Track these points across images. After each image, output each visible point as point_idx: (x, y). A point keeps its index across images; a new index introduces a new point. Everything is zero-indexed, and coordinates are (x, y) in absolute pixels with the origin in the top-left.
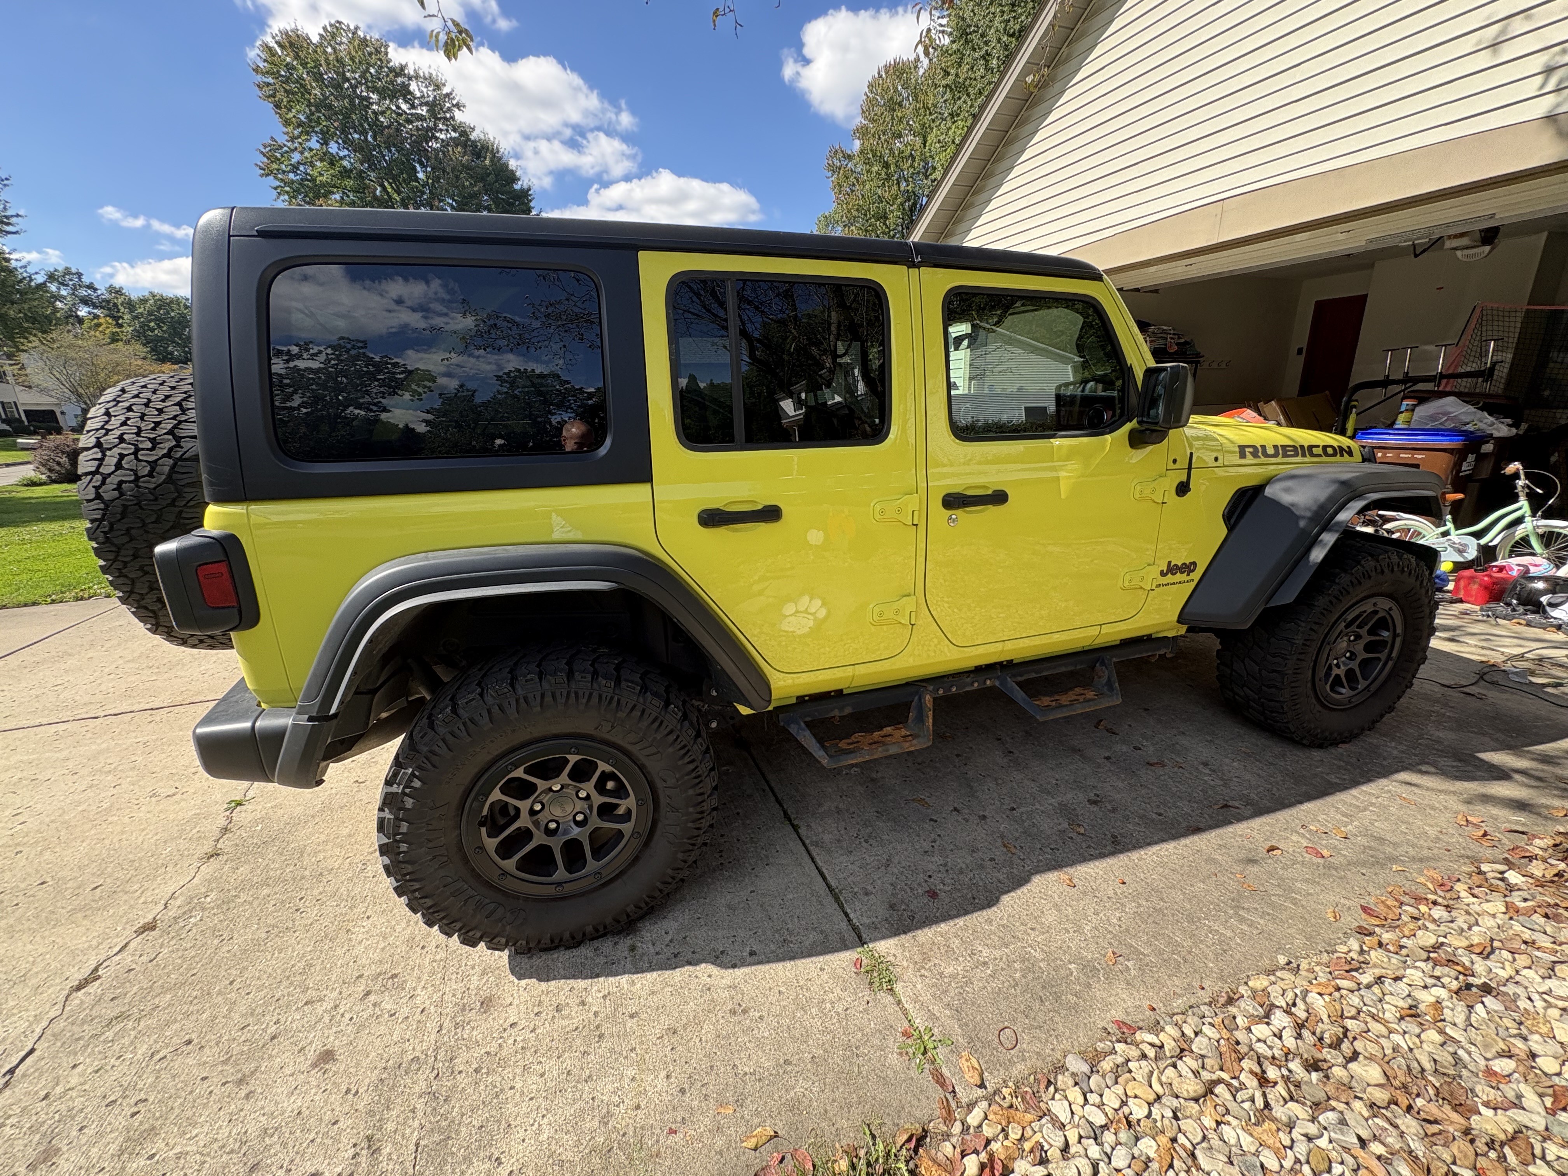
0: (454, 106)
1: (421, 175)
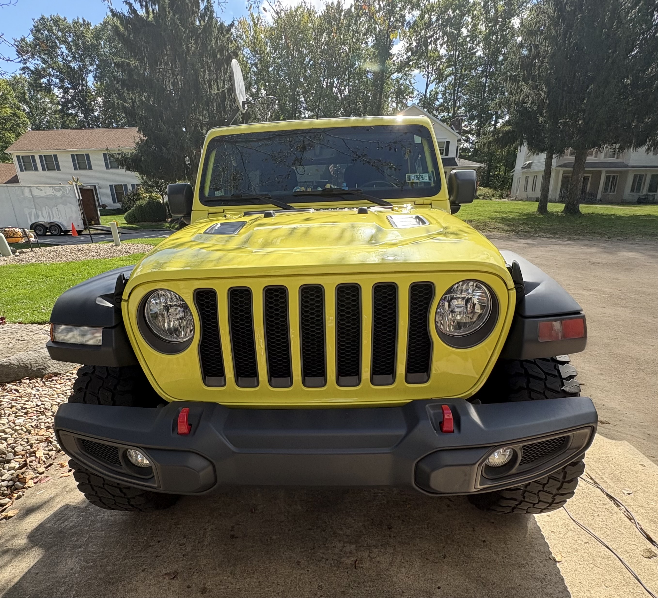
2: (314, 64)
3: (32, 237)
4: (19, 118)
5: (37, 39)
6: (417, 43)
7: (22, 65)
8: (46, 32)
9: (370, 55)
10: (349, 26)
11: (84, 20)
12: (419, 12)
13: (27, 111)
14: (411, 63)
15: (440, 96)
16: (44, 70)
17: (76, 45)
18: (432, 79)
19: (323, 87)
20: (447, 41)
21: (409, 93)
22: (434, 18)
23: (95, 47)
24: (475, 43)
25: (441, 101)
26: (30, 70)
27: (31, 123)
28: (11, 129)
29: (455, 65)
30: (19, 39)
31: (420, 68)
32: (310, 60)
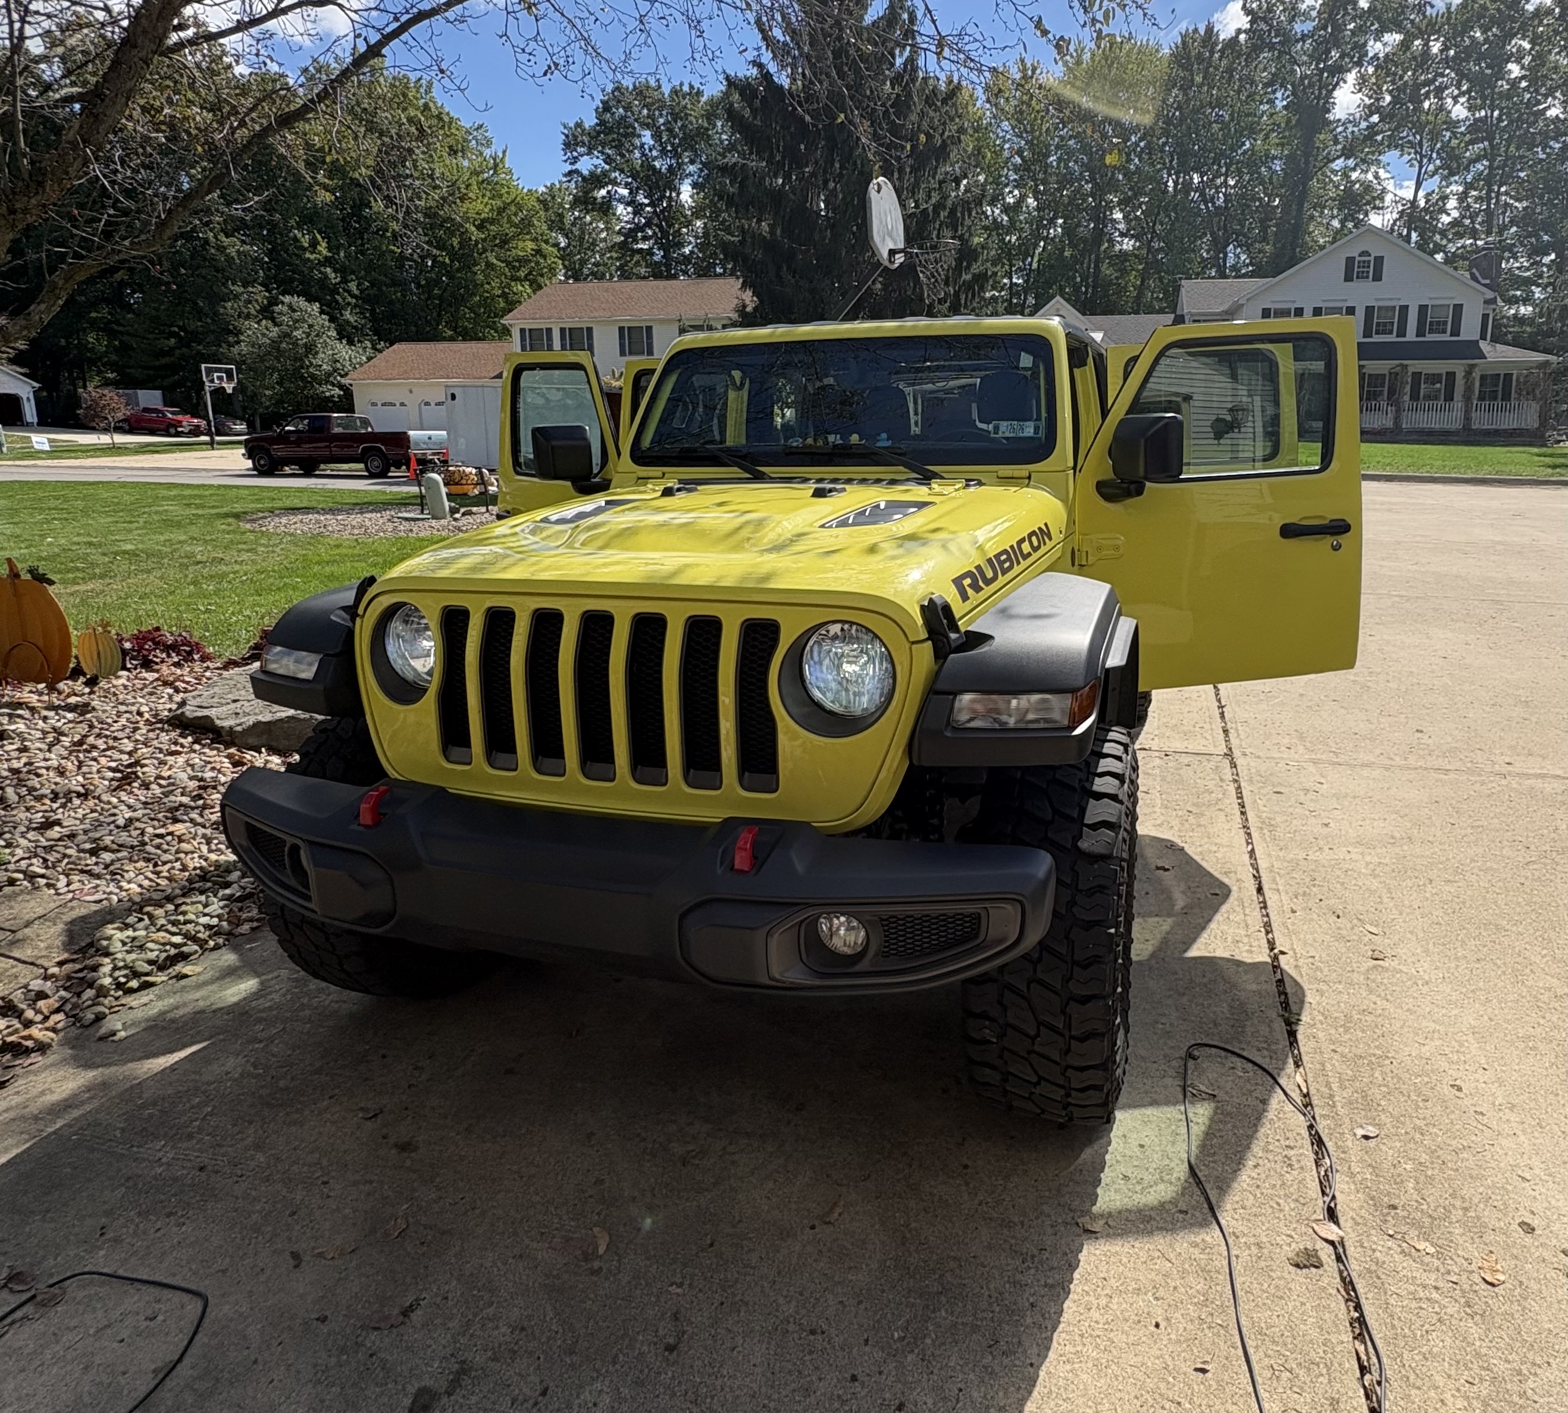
2: (1149, 145)
3: (492, 485)
4: (545, 257)
5: (602, 123)
6: (1393, 97)
7: (568, 167)
8: (621, 110)
9: (1279, 126)
10: (1230, 71)
11: (691, 87)
12: (1398, 37)
13: (562, 245)
14: (1379, 138)
15: (1452, 203)
16: (605, 173)
17: (670, 130)
18: (1431, 167)
19: (1165, 191)
20: (1469, 91)
21: (1374, 199)
22: (1436, 48)
23: (702, 134)
24: (1543, 90)
25: (1455, 214)
26: (581, 175)
27: (565, 267)
28: (526, 278)
29: (1490, 138)
30: (572, 125)
31: (1402, 146)
32: (1141, 139)
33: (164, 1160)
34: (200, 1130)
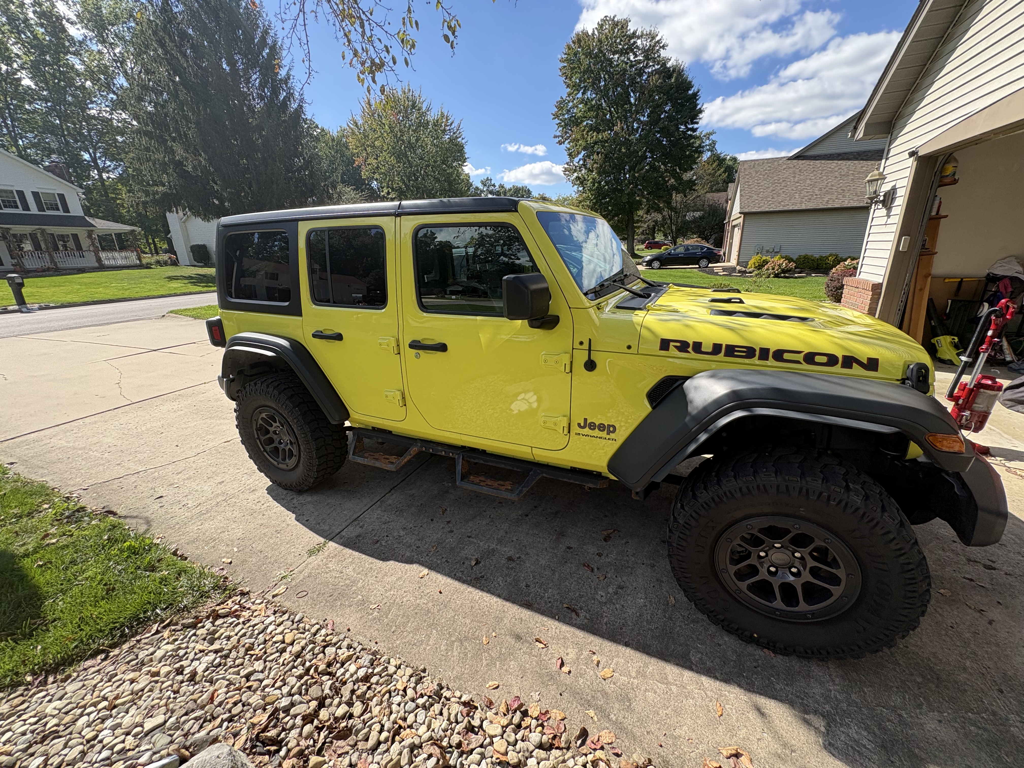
0: (660, 47)
1: (632, 100)
33: (1019, 719)
34: (986, 710)
